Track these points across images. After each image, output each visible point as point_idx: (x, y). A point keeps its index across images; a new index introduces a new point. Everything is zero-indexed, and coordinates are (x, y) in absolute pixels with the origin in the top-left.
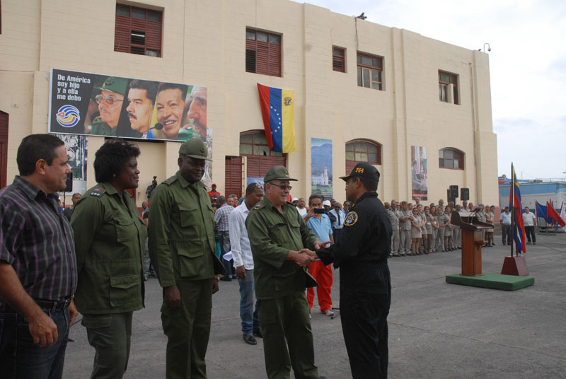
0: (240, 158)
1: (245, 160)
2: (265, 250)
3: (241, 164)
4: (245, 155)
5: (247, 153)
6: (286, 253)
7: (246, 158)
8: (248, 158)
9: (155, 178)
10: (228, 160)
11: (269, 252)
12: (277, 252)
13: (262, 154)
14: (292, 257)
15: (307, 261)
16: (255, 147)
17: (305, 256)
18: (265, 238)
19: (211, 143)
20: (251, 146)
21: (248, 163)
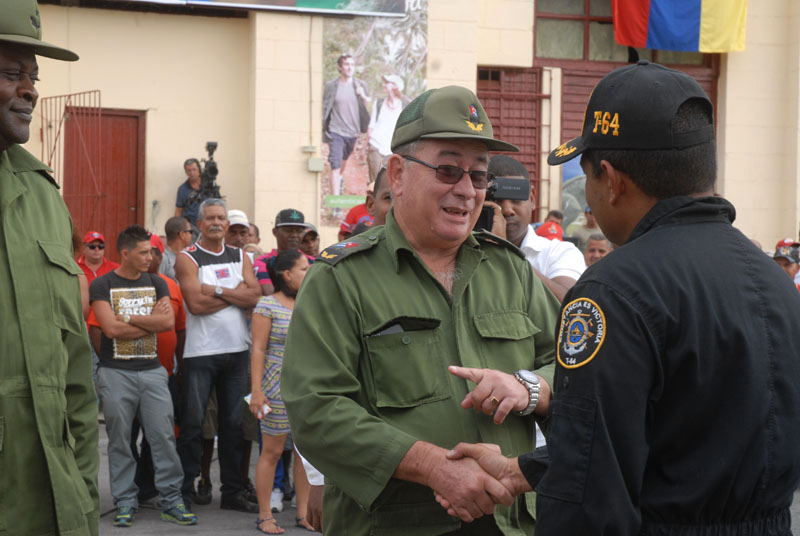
0: (536, 72)
1: (553, 81)
2: (317, 425)
3: (538, 99)
4: (553, 62)
5: (562, 55)
6: (394, 450)
7: (557, 72)
8: (564, 75)
9: (211, 148)
10: (491, 84)
11: (331, 439)
12: (361, 440)
13: (622, 57)
14: (416, 473)
15: (473, 496)
16: (595, 27)
17: (470, 476)
18: (329, 374)
19: (424, 16)
20: (579, 24)
21: (564, 94)
